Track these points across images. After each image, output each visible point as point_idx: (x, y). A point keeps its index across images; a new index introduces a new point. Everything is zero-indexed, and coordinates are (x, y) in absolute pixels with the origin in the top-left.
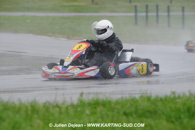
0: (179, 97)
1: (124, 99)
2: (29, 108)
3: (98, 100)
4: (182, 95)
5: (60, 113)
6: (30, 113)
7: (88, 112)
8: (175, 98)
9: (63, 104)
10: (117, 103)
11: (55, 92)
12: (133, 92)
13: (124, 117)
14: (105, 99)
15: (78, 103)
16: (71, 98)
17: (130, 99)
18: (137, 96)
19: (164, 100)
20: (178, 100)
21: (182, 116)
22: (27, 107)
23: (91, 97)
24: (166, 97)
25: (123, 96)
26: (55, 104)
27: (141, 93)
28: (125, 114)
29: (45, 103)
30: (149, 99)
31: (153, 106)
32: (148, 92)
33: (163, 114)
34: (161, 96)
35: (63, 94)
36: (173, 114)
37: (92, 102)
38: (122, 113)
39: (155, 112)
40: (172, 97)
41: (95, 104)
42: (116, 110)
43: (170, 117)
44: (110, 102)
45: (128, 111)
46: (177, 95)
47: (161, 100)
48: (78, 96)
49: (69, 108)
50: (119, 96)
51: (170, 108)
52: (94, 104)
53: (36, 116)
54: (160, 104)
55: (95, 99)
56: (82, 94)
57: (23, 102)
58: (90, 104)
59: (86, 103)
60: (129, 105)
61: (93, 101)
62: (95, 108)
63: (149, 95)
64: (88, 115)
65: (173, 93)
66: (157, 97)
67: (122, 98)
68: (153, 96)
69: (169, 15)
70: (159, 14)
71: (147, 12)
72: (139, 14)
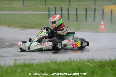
0: (74, 61)
1: (41, 63)
7: (19, 70)
8: (71, 62)
10: (37, 65)
14: (29, 63)
15: (13, 66)
16: (9, 62)
17: (45, 62)
18: (49, 61)
19: (65, 63)
20: (73, 63)
23: (21, 62)
24: (66, 61)
25: (41, 61)
27: (51, 59)
30: (56, 62)
31: (58, 67)
32: (56, 59)
35: (5, 60)
37: (22, 64)
38: (40, 71)
39: (60, 70)
40: (69, 61)
42: (36, 69)
44: (33, 65)
45: (43, 70)
46: (72, 60)
47: (63, 63)
48: (14, 61)
49: (8, 68)
50: (38, 61)
51: (68, 68)
52: (23, 66)
55: (24, 63)
56: (16, 60)
58: (20, 66)
59: (18, 65)
60: (44, 66)
62: (24, 68)
63: (56, 60)
65: (70, 59)
66: (61, 61)
67: (40, 62)
68: (58, 61)
69: (68, 13)
70: (63, 12)
71: (55, 11)
72: (51, 12)
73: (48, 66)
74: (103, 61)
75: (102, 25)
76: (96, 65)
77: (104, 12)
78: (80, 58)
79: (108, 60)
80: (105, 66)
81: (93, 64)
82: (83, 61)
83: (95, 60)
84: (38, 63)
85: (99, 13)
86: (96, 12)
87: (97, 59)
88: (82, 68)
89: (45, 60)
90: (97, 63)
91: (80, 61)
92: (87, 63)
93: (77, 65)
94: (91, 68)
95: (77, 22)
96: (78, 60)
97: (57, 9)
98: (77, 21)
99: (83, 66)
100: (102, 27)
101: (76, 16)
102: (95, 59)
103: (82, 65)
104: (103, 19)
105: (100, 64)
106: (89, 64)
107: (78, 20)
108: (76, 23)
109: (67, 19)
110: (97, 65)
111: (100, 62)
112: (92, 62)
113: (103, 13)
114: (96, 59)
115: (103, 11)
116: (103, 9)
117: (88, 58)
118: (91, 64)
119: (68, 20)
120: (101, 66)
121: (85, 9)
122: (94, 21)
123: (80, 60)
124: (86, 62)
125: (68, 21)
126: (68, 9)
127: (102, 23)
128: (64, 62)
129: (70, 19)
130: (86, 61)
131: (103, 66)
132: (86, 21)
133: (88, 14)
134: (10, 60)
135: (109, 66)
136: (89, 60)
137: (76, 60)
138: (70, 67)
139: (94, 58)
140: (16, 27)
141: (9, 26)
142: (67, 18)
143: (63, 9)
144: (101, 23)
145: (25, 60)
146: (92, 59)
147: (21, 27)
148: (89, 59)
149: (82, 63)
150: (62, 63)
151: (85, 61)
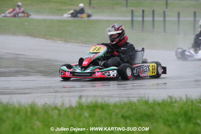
0: (176, 101)
2: (29, 110)
3: (96, 103)
4: (178, 99)
5: (60, 115)
6: (29, 114)
7: (86, 114)
8: (172, 102)
9: (62, 106)
10: (115, 106)
11: (53, 94)
12: (131, 96)
13: (122, 121)
14: (103, 101)
15: (76, 106)
16: (70, 101)
17: (128, 102)
18: (135, 100)
19: (163, 104)
20: (175, 104)
21: (180, 120)
22: (26, 109)
23: (89, 100)
24: (164, 101)
25: (121, 99)
26: (54, 106)
27: (139, 97)
28: (123, 117)
29: (44, 105)
30: (146, 103)
31: (151, 110)
32: (146, 96)
33: (161, 117)
35: (62, 97)
36: (171, 118)
38: (120, 116)
39: (153, 115)
40: (169, 100)
41: (94, 107)
42: (114, 113)
43: (168, 120)
44: (108, 105)
45: (126, 114)
46: (173, 100)
47: (159, 104)
48: (77, 99)
49: (68, 110)
50: (117, 100)
51: (168, 112)
53: (35, 118)
55: (94, 102)
56: (81, 97)
57: (23, 103)
58: (88, 107)
59: (85, 105)
60: (126, 108)
61: (92, 103)
62: (94, 111)
63: (146, 99)
64: (86, 117)
66: (154, 101)
68: (151, 100)
70: (155, 19)
71: (143, 17)
72: (135, 19)
73: (134, 107)
78: (186, 96)
82: (192, 101)
84: (117, 102)
88: (190, 113)
89: (128, 97)
91: (187, 101)
92: (198, 105)
93: (182, 108)
96: (184, 98)
97: (145, 13)
98: (179, 33)
99: (192, 109)
103: (190, 107)
109: (162, 30)
119: (165, 31)
121: (193, 14)
123: (187, 99)
124: (198, 102)
125: (164, 33)
126: (164, 12)
128: (160, 102)
130: (196, 100)
134: (70, 96)
137: (181, 98)
138: (170, 110)
140: (78, 43)
141: (66, 41)
143: (155, 13)
145: (95, 96)
147: (85, 43)
149: (190, 103)
150: (157, 103)
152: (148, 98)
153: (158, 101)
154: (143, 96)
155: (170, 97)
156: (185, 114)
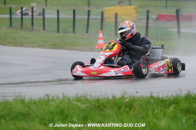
0: (53, 100)
4: (55, 98)
8: (48, 101)
17: (3, 101)
18: (11, 99)
19: (38, 103)
20: (51, 103)
21: (56, 118)
24: (40, 99)
27: (15, 96)
30: (22, 101)
31: (27, 109)
32: (22, 95)
33: (37, 116)
34: (35, 99)
36: (46, 117)
39: (29, 114)
40: (46, 99)
43: (44, 119)
46: (50, 98)
47: (35, 102)
51: (44, 110)
54: (34, 106)
60: (2, 107)
63: (23, 98)
66: (31, 100)
68: (27, 99)
69: (44, 19)
70: (34, 17)
71: (22, 14)
72: (13, 16)
73: (9, 106)
74: (101, 99)
75: (101, 39)
76: (91, 106)
77: (104, 17)
78: (63, 94)
79: (111, 98)
80: (105, 107)
81: (85, 104)
82: (69, 99)
83: (89, 98)
85: (96, 19)
86: (91, 17)
87: (93, 96)
88: (66, 112)
89: (3, 96)
90: (92, 103)
91: (64, 100)
92: (75, 103)
93: (58, 106)
94: (83, 111)
95: (59, 34)
96: (61, 97)
98: (58, 31)
99: (68, 108)
100: (101, 42)
101: (56, 24)
102: (89, 95)
103: (67, 106)
104: (102, 28)
105: (98, 104)
106: (79, 104)
107: (61, 30)
108: (57, 34)
109: (42, 28)
110: (93, 105)
111: (98, 100)
112: (83, 100)
113: (102, 19)
114: (91, 96)
115: (102, 16)
116: (103, 13)
117: (78, 94)
118: (82, 104)
119: (44, 29)
120: (99, 107)
121: (72, 12)
122: (87, 32)
123: (64, 97)
124: (74, 100)
125: (44, 31)
126: (43, 10)
127: (101, 35)
129: (46, 28)
130: (73, 98)
131: (102, 107)
132: (74, 32)
133: (76, 20)
135: (112, 108)
136: (78, 98)
137: (58, 97)
138: (46, 108)
139: (87, 94)
142: (42, 25)
144: (98, 35)
146: (85, 96)
148: (79, 96)
149: (67, 102)
150: (33, 102)
151: (72, 100)
152: (24, 96)
153: (34, 100)
154: (18, 95)
155: (47, 95)
156: (62, 112)
